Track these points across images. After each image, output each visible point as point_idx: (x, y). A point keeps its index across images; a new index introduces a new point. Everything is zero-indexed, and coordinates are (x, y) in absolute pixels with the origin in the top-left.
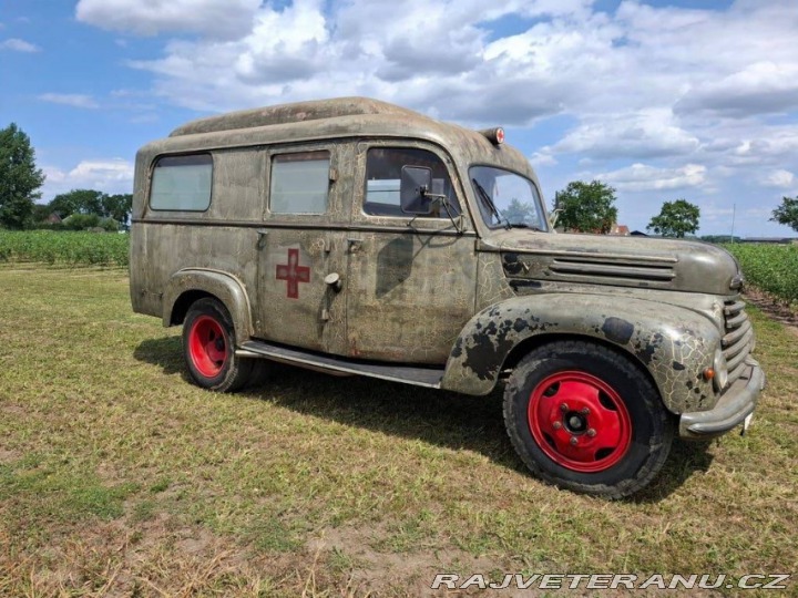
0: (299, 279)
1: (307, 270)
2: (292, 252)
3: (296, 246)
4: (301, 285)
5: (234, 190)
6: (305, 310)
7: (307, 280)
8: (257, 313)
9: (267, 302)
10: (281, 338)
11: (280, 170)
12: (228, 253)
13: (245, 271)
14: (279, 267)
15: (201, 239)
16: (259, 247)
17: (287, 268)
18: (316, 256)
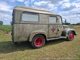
0: (54, 30)
1: (55, 29)
2: (53, 27)
3: (54, 26)
4: (54, 31)
5: (43, 20)
6: (55, 33)
7: (55, 30)
8: (48, 35)
9: (50, 33)
10: (51, 37)
11: (50, 18)
12: (43, 28)
13: (46, 30)
14: (51, 29)
15: (37, 26)
16: (48, 27)
17: (53, 29)
18: (56, 27)
